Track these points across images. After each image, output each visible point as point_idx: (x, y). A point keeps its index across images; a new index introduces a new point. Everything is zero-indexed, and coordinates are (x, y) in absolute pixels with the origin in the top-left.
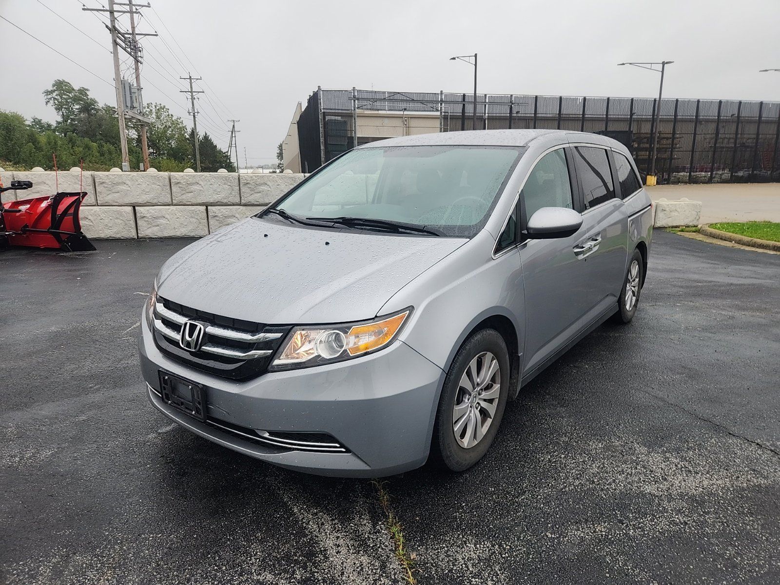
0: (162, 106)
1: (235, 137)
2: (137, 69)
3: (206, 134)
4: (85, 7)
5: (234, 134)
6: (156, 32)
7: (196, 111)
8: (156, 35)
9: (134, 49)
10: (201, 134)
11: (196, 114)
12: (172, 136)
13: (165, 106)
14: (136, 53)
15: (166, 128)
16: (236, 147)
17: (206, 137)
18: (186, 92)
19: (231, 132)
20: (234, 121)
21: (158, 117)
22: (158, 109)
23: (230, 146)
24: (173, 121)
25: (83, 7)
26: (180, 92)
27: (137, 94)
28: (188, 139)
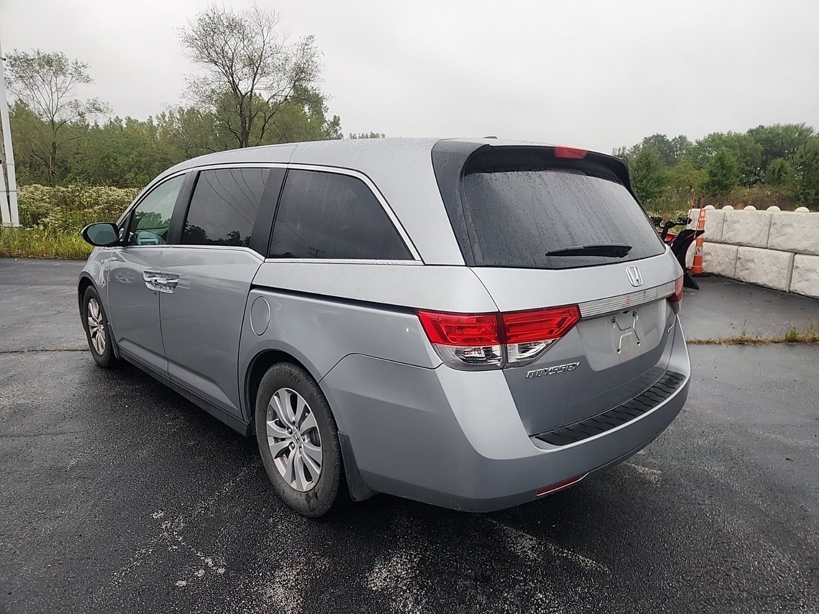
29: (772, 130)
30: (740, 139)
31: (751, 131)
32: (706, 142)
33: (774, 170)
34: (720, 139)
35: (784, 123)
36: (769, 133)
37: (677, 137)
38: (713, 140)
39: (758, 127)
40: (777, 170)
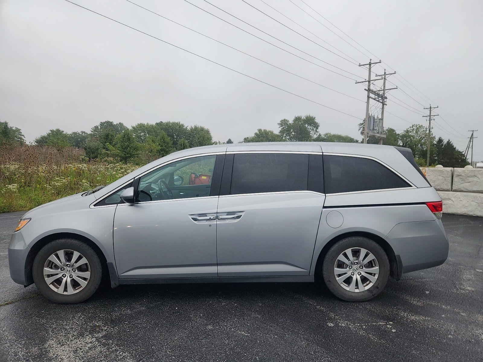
0: (420, 125)
1: (472, 141)
2: (383, 108)
3: (449, 141)
4: (357, 82)
5: (472, 139)
6: (397, 86)
7: (431, 127)
8: (397, 88)
9: (381, 98)
10: (445, 142)
11: (431, 129)
12: (425, 143)
13: (422, 125)
14: (383, 100)
15: (422, 138)
16: (472, 148)
17: (449, 143)
18: (426, 116)
19: (469, 139)
20: (473, 131)
21: (417, 132)
22: (418, 128)
23: (468, 147)
24: (426, 134)
25: (356, 82)
26: (423, 117)
27: (378, 123)
28: (436, 144)
29: (167, 124)
30: (153, 127)
31: (157, 124)
32: (137, 127)
33: (181, 144)
34: (144, 127)
35: (172, 121)
36: (166, 125)
37: (118, 123)
38: (141, 127)
39: (160, 122)
40: (182, 145)
